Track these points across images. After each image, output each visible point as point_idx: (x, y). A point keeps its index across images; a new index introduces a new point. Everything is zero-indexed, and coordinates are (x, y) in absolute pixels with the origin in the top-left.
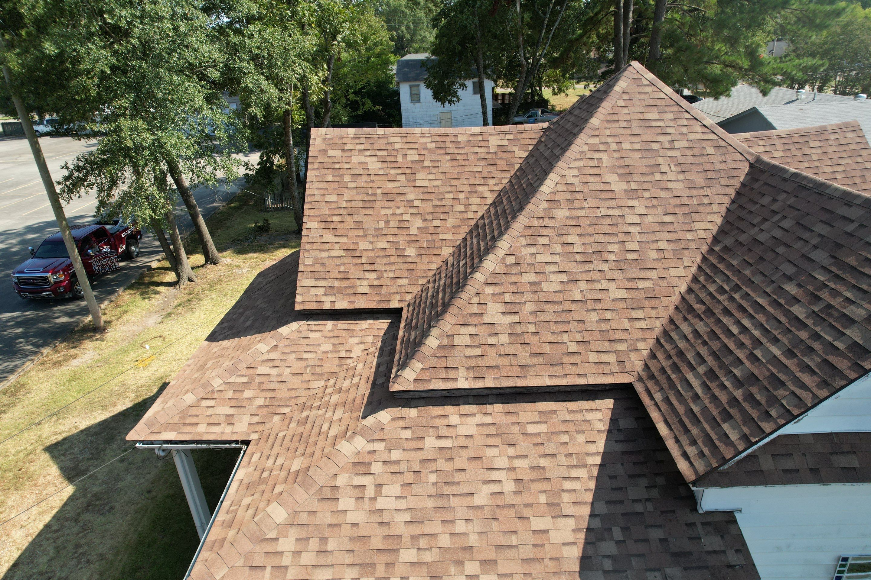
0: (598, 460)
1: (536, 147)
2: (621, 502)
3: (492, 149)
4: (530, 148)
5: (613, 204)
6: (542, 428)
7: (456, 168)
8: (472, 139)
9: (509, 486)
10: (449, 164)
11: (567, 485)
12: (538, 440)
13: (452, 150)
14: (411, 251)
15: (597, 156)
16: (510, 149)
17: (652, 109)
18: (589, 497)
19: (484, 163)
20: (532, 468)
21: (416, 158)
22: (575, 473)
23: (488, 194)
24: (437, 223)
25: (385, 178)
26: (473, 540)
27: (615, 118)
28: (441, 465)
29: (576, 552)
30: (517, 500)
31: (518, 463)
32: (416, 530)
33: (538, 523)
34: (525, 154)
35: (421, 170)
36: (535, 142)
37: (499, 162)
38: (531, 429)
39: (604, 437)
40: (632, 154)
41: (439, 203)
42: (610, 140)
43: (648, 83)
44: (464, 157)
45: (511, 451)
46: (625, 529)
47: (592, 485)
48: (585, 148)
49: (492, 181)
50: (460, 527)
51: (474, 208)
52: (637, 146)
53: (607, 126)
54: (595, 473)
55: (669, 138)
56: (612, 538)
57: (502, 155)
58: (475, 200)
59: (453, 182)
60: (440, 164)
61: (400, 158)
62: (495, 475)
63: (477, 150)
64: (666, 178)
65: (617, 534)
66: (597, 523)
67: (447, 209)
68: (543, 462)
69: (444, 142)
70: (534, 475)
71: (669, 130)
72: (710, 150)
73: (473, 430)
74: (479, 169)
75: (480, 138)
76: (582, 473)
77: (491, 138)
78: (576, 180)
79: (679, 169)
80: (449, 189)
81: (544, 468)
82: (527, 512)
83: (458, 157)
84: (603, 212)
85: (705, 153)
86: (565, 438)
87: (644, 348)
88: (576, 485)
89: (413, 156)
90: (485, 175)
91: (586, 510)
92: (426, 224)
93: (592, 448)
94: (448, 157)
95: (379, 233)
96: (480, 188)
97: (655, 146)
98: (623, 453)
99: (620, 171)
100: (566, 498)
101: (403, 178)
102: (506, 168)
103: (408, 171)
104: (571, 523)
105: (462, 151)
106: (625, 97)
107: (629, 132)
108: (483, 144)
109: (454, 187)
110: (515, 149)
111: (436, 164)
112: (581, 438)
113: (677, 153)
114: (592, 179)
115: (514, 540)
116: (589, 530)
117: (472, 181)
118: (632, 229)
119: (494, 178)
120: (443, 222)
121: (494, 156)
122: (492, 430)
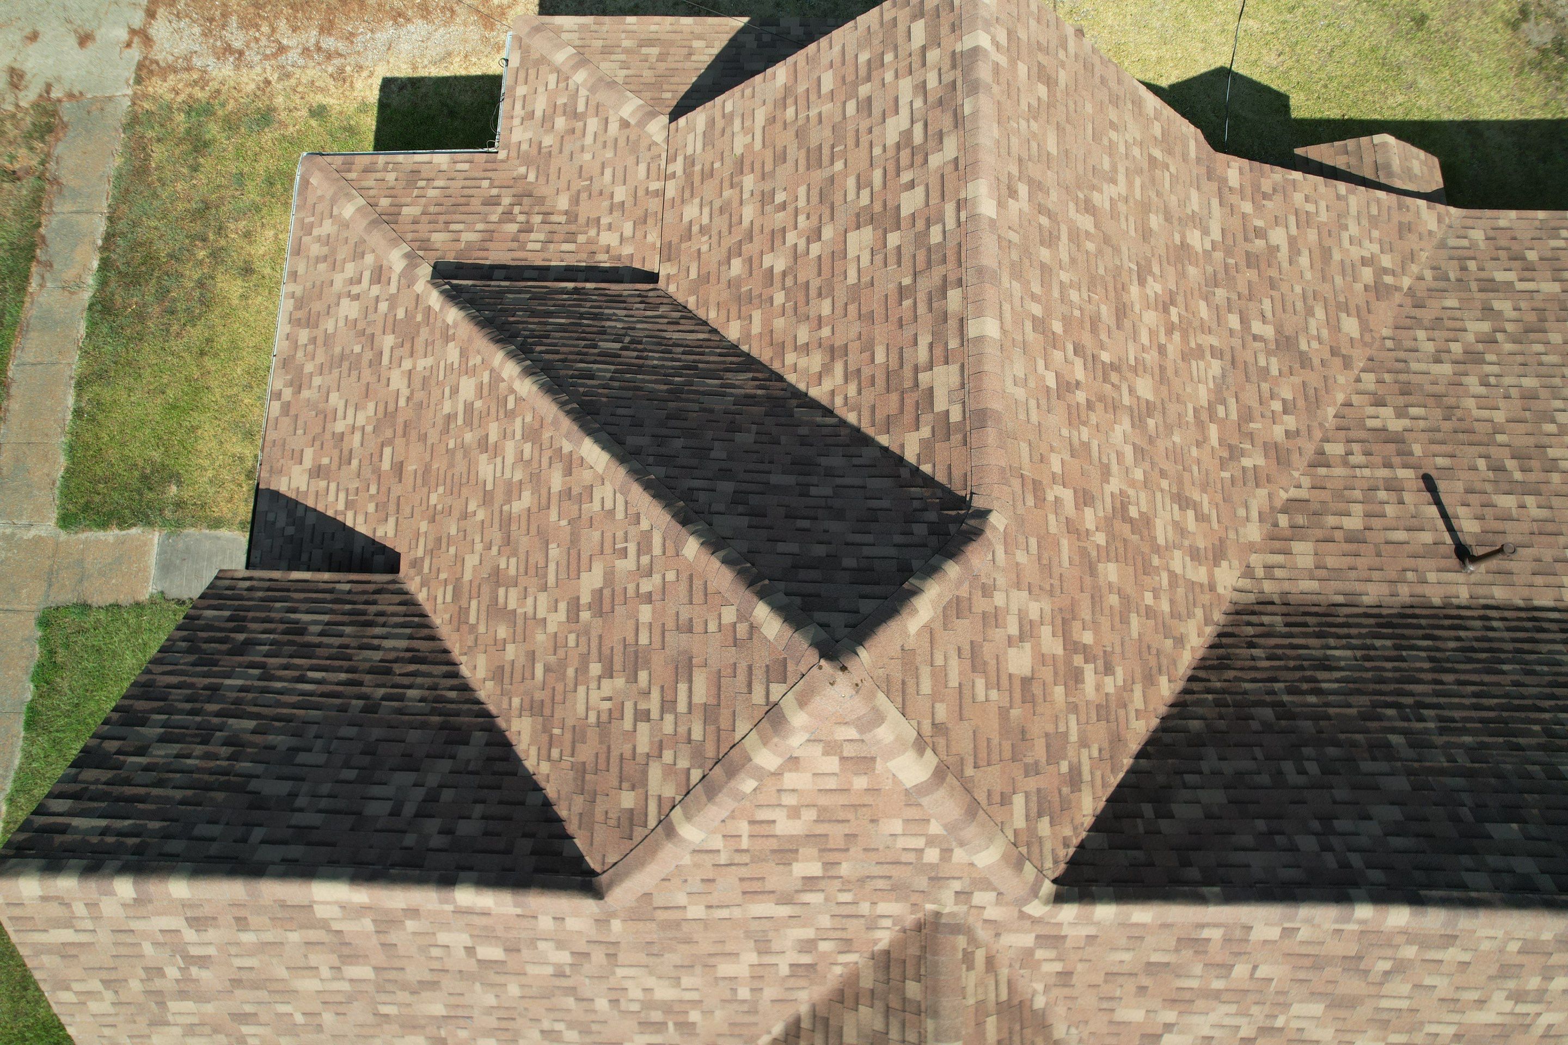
0: (349, 523)
1: (929, 481)
2: (312, 541)
3: (924, 377)
4: (926, 468)
5: (563, 575)
6: (386, 465)
7: (883, 307)
8: (952, 323)
9: (340, 426)
10: (892, 286)
11: (333, 486)
12: (375, 459)
13: (926, 284)
14: (737, 267)
15: (632, 548)
16: (926, 418)
17: (714, 691)
18: (320, 508)
19: (894, 364)
20: (351, 450)
21: (905, 212)
22: (342, 496)
23: (827, 385)
24: (779, 298)
25: (864, 164)
26: (305, 394)
27: (698, 597)
28: (368, 355)
29: (283, 489)
30: (328, 436)
31: (357, 437)
32: (320, 341)
33: (309, 454)
34: (910, 456)
35: (880, 231)
36: (941, 478)
37: (894, 397)
38: (387, 451)
39: (369, 534)
40: (631, 624)
41: (813, 292)
42: (657, 578)
43: (774, 698)
44: (908, 316)
45: (369, 429)
46: (291, 539)
47: (330, 513)
48: (645, 525)
49: (852, 390)
50: (317, 381)
51: (803, 362)
52: (644, 639)
53: (684, 576)
54: (340, 518)
55: (655, 714)
56: (287, 525)
57: (910, 401)
58: (815, 361)
59: (852, 308)
60: (892, 267)
61: (906, 177)
62: (350, 412)
63: (924, 341)
64: (593, 685)
65: (290, 530)
66: (300, 512)
67: (801, 310)
68: (355, 462)
69: (944, 260)
70: (346, 452)
71: (669, 718)
72: (628, 800)
73: (393, 386)
74: (880, 357)
75: (953, 344)
76: (341, 506)
77: (954, 368)
78: (596, 506)
79: (604, 717)
80: (839, 305)
81: (350, 463)
82: (318, 443)
83: (907, 303)
84: (554, 551)
85: (625, 785)
86: (373, 490)
87: (422, 597)
88: (331, 497)
89: (910, 202)
90: (866, 372)
91: (310, 503)
92: (777, 278)
93: (360, 519)
94: (907, 281)
95: (765, 199)
96: (839, 368)
97: (643, 676)
98: (352, 552)
99: (607, 592)
100: (323, 484)
101: (865, 199)
102: (880, 416)
103: (878, 207)
104: (303, 488)
105: (922, 309)
106: (742, 629)
107: (671, 624)
108: (938, 352)
109: (842, 312)
110: (925, 432)
111: (892, 259)
112: (371, 508)
113: (628, 724)
114: (596, 535)
115: (300, 432)
116: (297, 503)
117: (854, 347)
118: (530, 601)
119: (859, 392)
120: (780, 310)
121: (908, 384)
122: (391, 408)
